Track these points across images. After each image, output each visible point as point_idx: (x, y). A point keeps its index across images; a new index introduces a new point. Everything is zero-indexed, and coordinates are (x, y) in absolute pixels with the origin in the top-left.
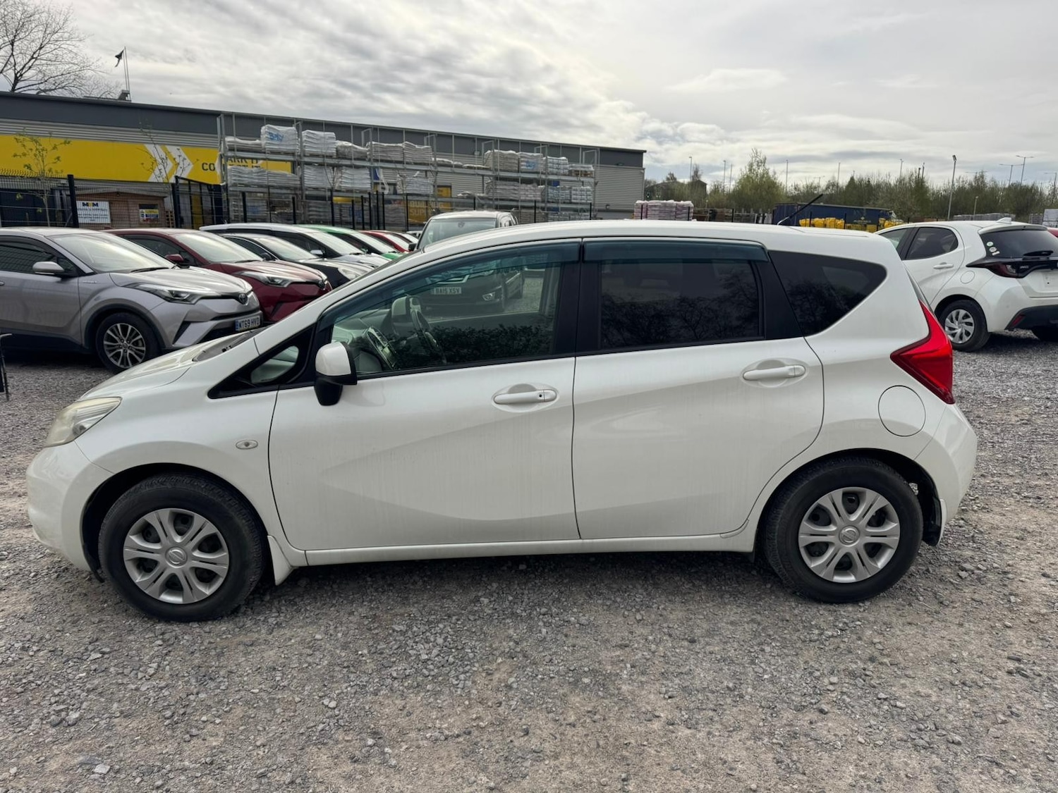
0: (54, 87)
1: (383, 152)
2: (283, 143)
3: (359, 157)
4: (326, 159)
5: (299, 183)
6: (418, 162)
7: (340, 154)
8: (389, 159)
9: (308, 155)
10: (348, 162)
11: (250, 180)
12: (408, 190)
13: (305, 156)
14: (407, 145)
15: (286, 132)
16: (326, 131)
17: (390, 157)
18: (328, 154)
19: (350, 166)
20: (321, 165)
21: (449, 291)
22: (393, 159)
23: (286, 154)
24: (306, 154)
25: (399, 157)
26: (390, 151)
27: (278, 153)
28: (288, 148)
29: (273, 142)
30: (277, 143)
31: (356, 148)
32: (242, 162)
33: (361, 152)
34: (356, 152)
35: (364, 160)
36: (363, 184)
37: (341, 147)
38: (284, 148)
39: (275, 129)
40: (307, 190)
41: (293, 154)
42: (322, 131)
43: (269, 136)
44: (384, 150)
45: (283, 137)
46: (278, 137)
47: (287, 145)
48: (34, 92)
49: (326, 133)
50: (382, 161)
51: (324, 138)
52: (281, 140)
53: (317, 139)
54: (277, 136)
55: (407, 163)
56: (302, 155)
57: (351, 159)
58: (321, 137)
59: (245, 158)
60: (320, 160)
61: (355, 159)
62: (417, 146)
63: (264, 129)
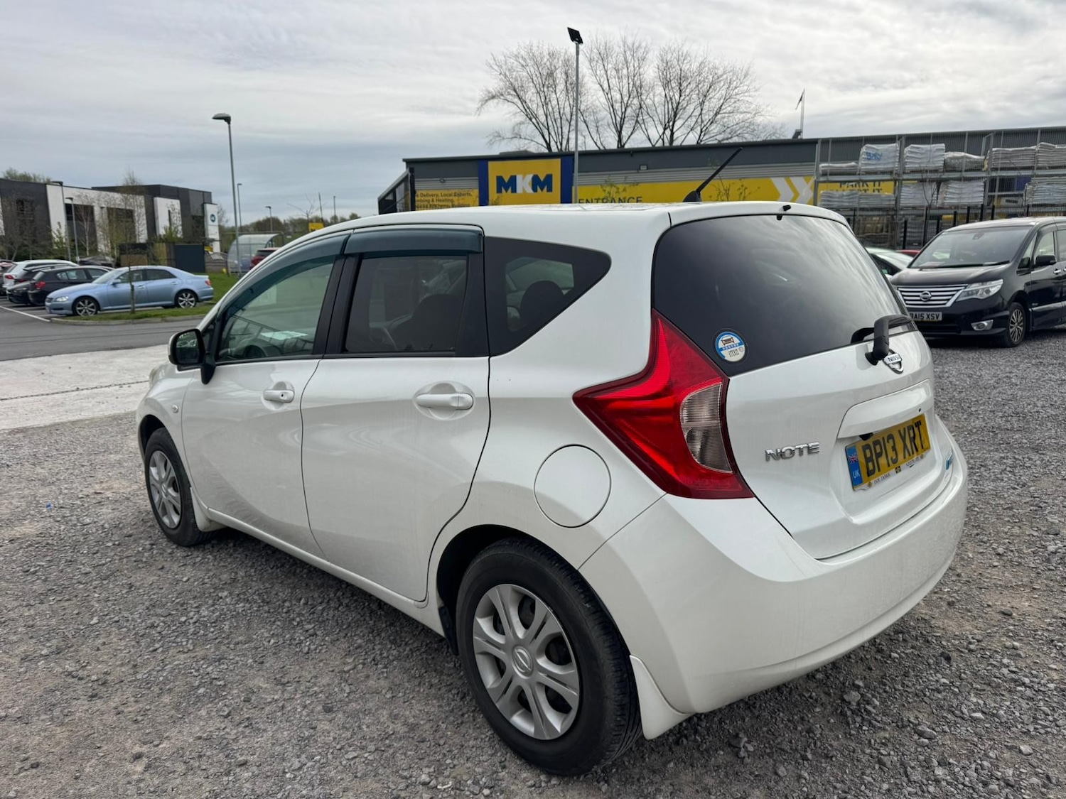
0: (730, 136)
1: (1006, 158)
2: (880, 162)
3: (973, 168)
4: (928, 174)
5: (894, 202)
6: (1055, 165)
7: (948, 167)
8: (1012, 166)
9: (909, 171)
10: (957, 175)
11: (840, 204)
12: (1035, 201)
13: (904, 173)
14: (1042, 147)
15: (887, 150)
16: (933, 144)
17: (1013, 163)
18: (931, 169)
19: (959, 179)
20: (922, 181)
21: (925, 317)
22: (1018, 165)
23: (883, 173)
24: (906, 171)
25: (1028, 163)
26: (1018, 156)
27: (875, 173)
28: (886, 166)
29: (870, 162)
30: (874, 162)
31: (970, 158)
32: (863, 186)
33: (976, 162)
34: (970, 162)
35: (979, 170)
36: (973, 197)
37: (951, 158)
38: (881, 167)
39: (874, 148)
40: (901, 210)
41: (891, 173)
42: (929, 143)
43: (866, 157)
44: (1007, 156)
45: (881, 156)
46: (877, 156)
47: (885, 164)
48: (716, 142)
49: (934, 145)
50: (1002, 169)
51: (931, 151)
52: (879, 159)
53: (921, 154)
54: (875, 155)
55: (1039, 168)
56: (901, 172)
57: (961, 171)
58: (927, 151)
59: (866, 181)
60: (918, 176)
61: (966, 171)
62: (1056, 146)
63: (864, 149)
